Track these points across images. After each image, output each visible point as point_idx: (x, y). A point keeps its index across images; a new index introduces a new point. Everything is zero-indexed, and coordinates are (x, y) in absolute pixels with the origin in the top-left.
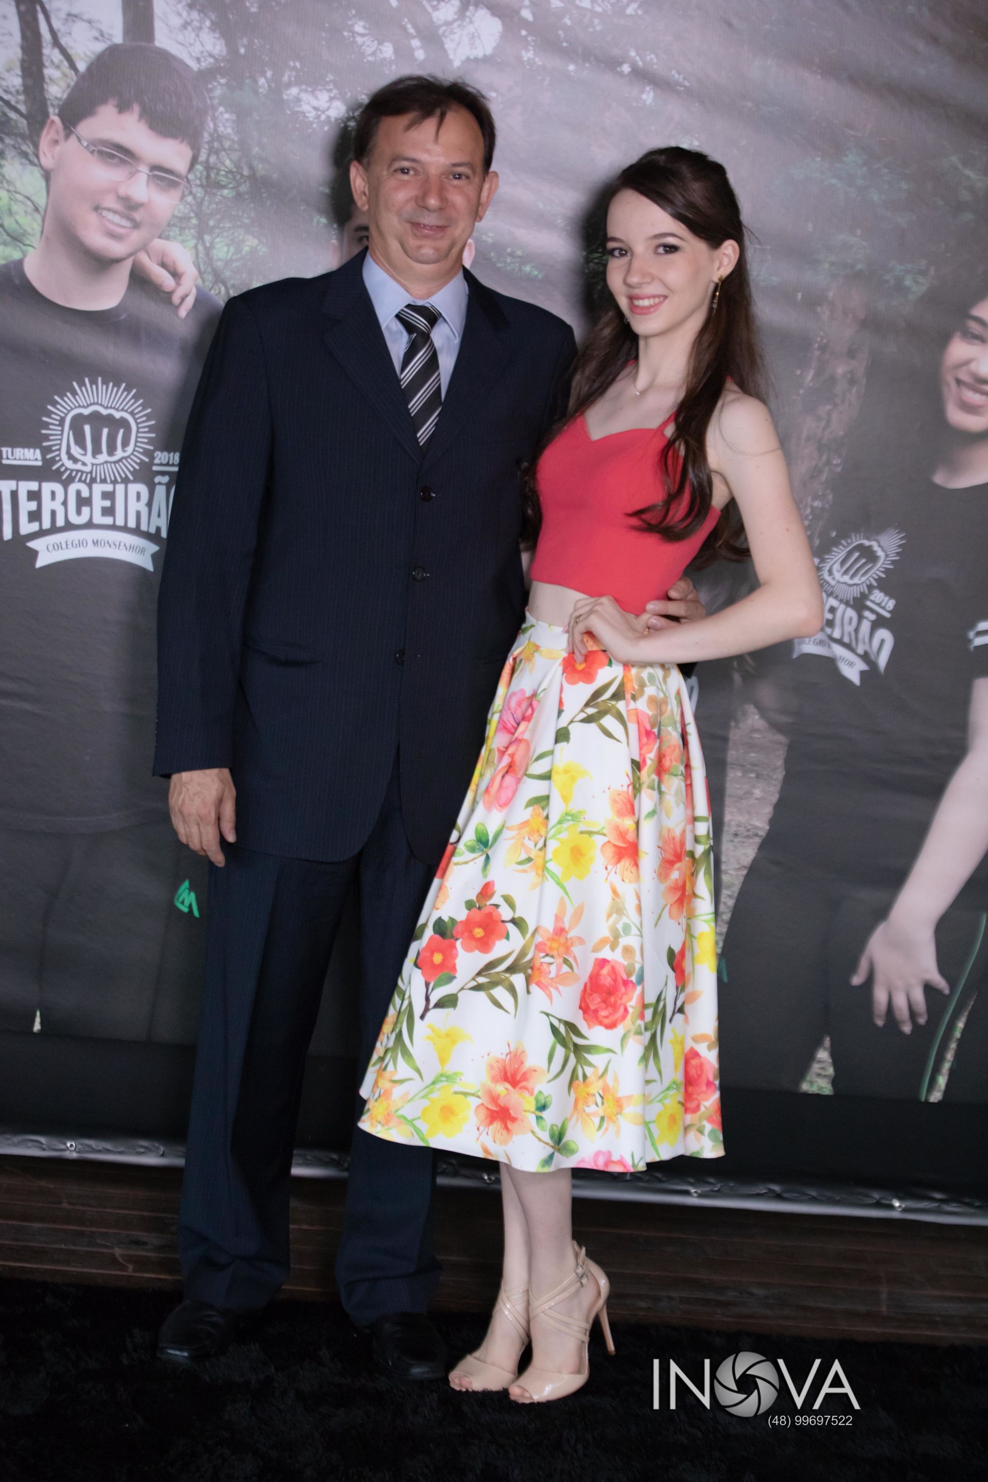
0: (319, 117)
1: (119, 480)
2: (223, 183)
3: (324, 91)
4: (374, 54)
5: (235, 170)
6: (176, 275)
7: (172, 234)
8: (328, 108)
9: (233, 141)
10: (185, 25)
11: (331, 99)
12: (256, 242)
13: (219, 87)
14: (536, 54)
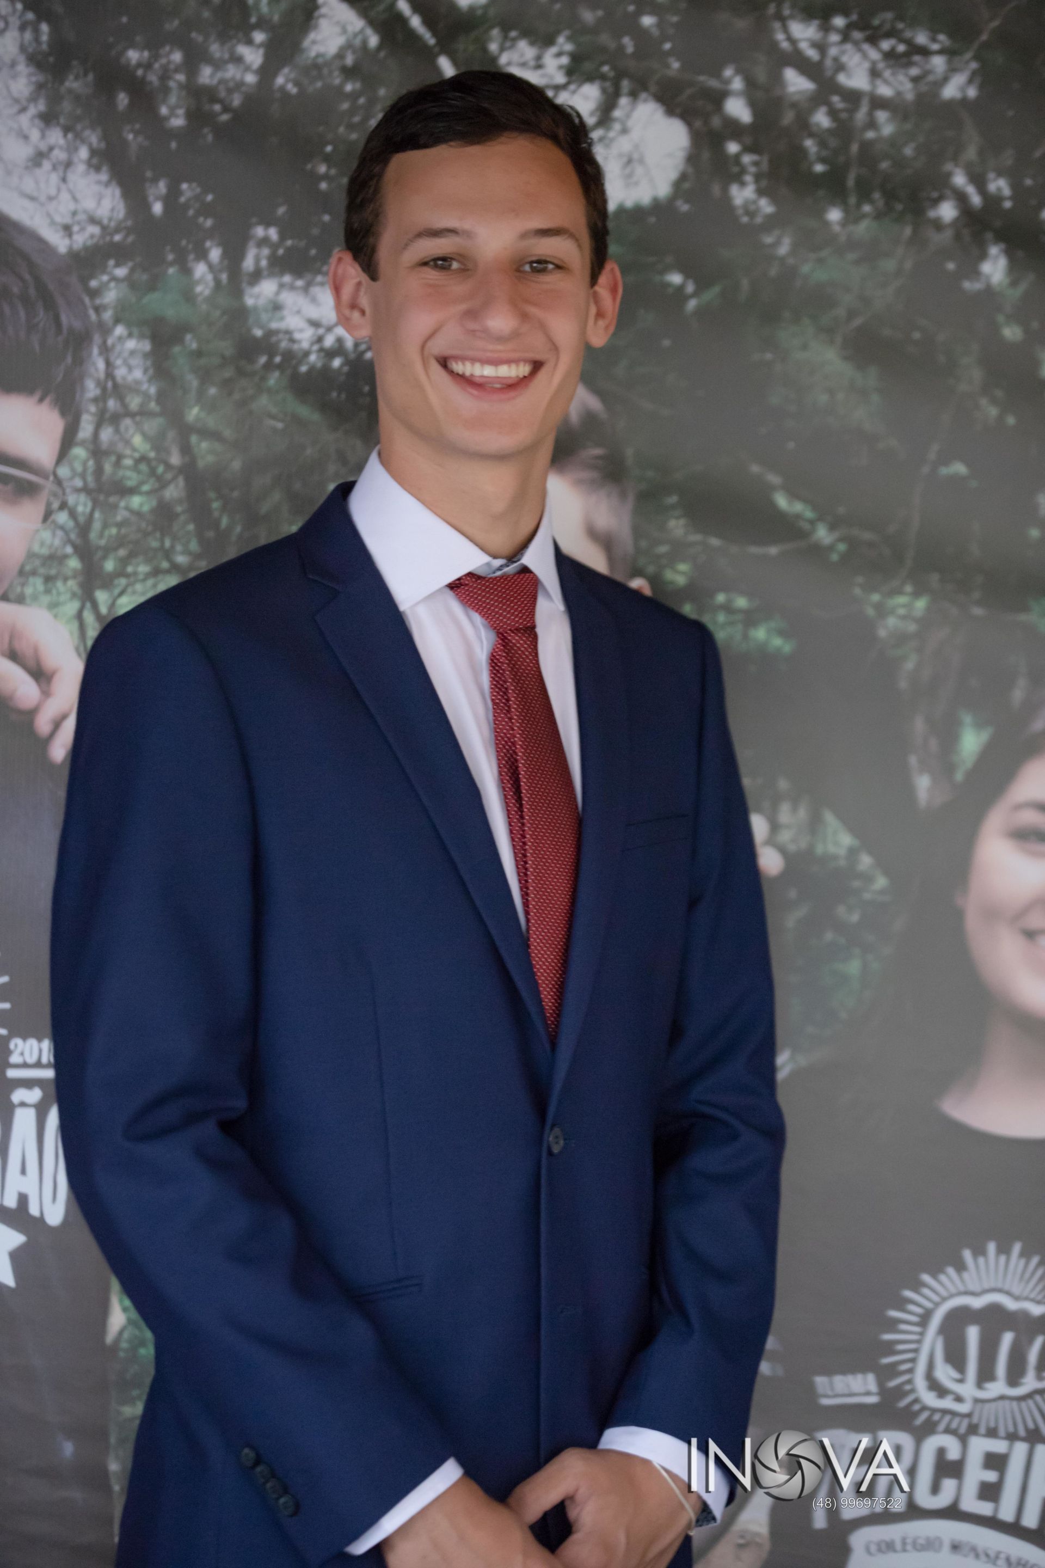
0: (320, 339)
2: (130, 483)
5: (152, 455)
6: (41, 675)
7: (29, 591)
9: (146, 395)
10: (39, 158)
13: (112, 284)
14: (760, 192)
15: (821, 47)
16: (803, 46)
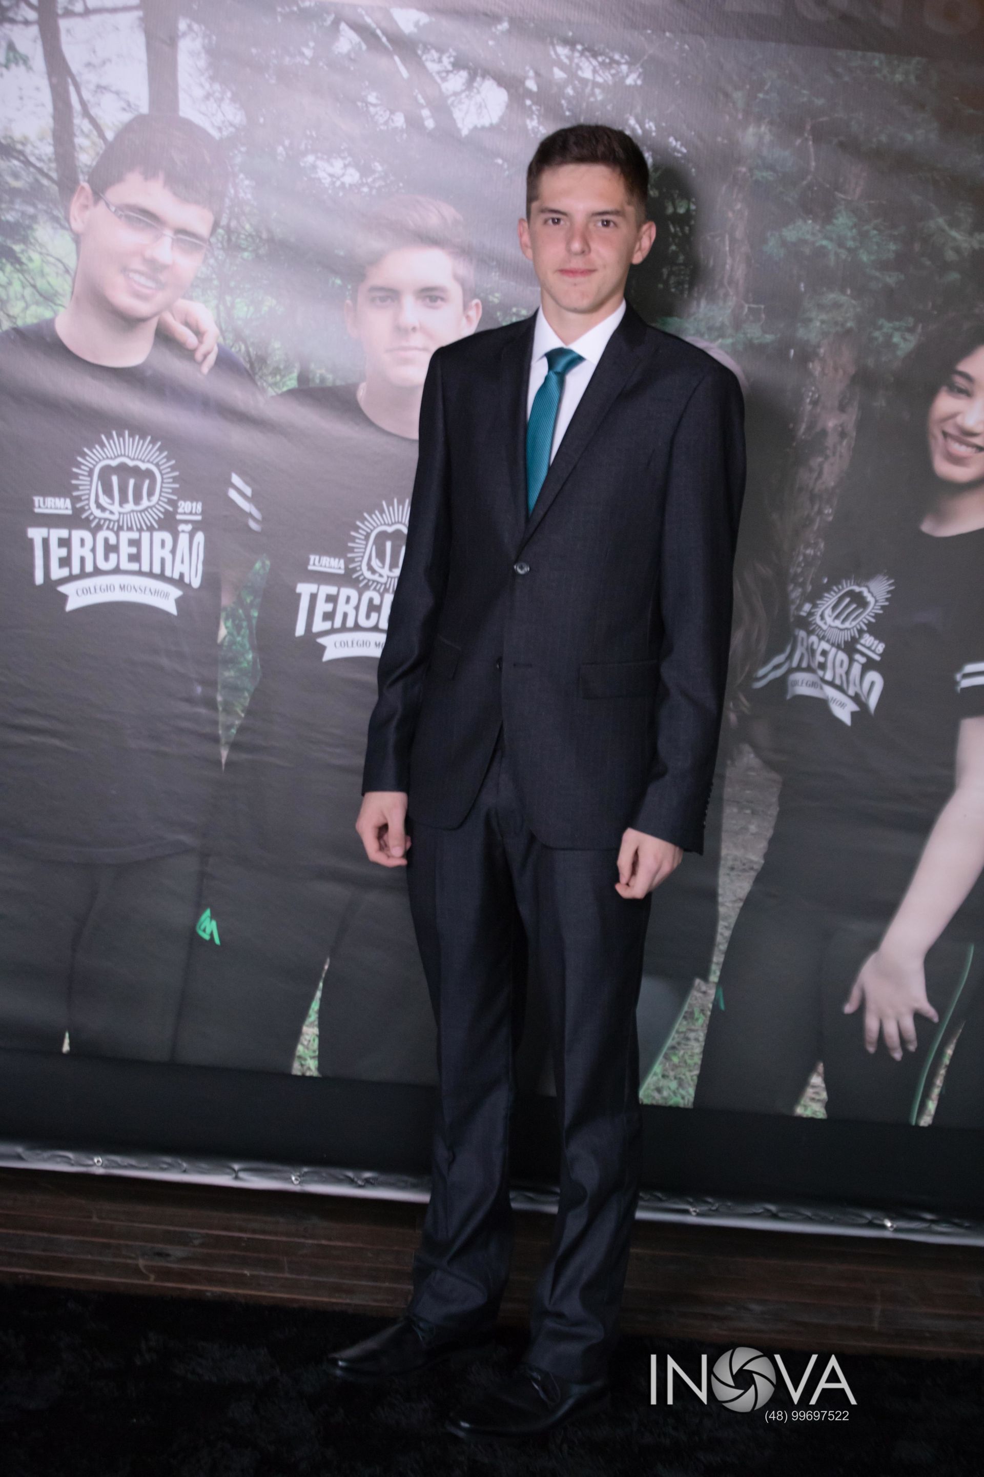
0: (333, 183)
1: (145, 528)
2: (243, 246)
3: (339, 159)
4: (386, 123)
5: (254, 233)
6: (199, 333)
7: (195, 294)
8: (343, 175)
9: (252, 206)
10: (208, 97)
11: (346, 166)
12: (274, 302)
13: (239, 155)
14: (539, 123)
15: (571, 58)
16: (562, 57)
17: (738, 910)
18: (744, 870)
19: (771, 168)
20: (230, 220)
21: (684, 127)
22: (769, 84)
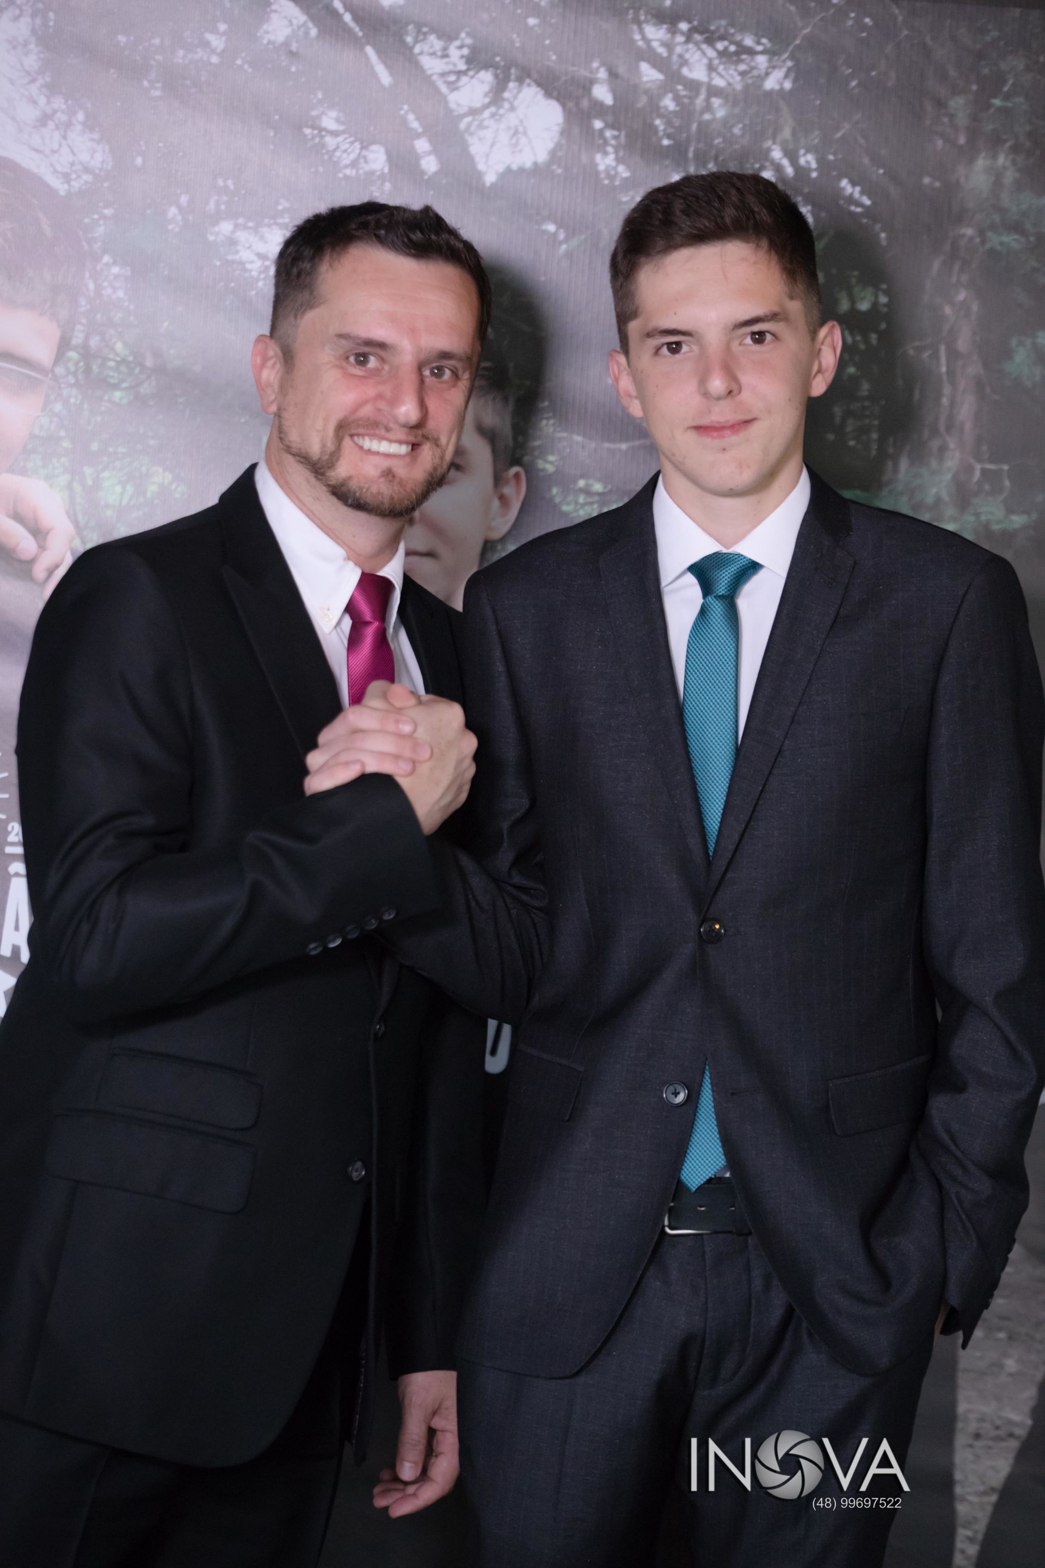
2: (112, 381)
3: (274, 227)
4: (354, 164)
5: (131, 359)
6: (39, 533)
7: (30, 465)
9: (127, 311)
10: (44, 120)
12: (168, 477)
13: (102, 222)
14: (619, 160)
15: (669, 46)
16: (655, 44)
17: (989, 1509)
18: (998, 1439)
19: (1016, 228)
20: (87, 338)
21: (866, 161)
22: (1011, 82)
